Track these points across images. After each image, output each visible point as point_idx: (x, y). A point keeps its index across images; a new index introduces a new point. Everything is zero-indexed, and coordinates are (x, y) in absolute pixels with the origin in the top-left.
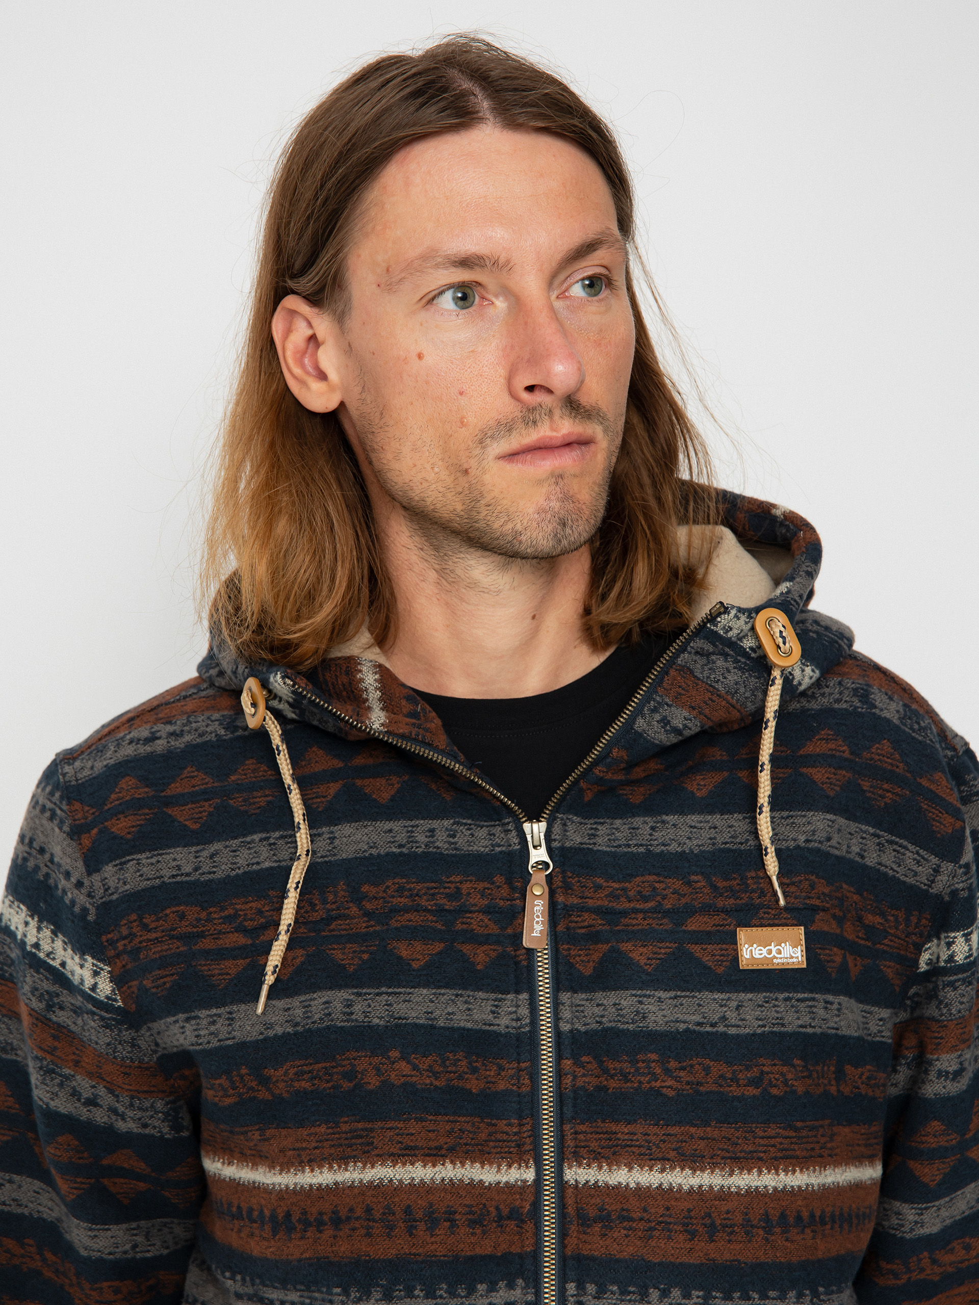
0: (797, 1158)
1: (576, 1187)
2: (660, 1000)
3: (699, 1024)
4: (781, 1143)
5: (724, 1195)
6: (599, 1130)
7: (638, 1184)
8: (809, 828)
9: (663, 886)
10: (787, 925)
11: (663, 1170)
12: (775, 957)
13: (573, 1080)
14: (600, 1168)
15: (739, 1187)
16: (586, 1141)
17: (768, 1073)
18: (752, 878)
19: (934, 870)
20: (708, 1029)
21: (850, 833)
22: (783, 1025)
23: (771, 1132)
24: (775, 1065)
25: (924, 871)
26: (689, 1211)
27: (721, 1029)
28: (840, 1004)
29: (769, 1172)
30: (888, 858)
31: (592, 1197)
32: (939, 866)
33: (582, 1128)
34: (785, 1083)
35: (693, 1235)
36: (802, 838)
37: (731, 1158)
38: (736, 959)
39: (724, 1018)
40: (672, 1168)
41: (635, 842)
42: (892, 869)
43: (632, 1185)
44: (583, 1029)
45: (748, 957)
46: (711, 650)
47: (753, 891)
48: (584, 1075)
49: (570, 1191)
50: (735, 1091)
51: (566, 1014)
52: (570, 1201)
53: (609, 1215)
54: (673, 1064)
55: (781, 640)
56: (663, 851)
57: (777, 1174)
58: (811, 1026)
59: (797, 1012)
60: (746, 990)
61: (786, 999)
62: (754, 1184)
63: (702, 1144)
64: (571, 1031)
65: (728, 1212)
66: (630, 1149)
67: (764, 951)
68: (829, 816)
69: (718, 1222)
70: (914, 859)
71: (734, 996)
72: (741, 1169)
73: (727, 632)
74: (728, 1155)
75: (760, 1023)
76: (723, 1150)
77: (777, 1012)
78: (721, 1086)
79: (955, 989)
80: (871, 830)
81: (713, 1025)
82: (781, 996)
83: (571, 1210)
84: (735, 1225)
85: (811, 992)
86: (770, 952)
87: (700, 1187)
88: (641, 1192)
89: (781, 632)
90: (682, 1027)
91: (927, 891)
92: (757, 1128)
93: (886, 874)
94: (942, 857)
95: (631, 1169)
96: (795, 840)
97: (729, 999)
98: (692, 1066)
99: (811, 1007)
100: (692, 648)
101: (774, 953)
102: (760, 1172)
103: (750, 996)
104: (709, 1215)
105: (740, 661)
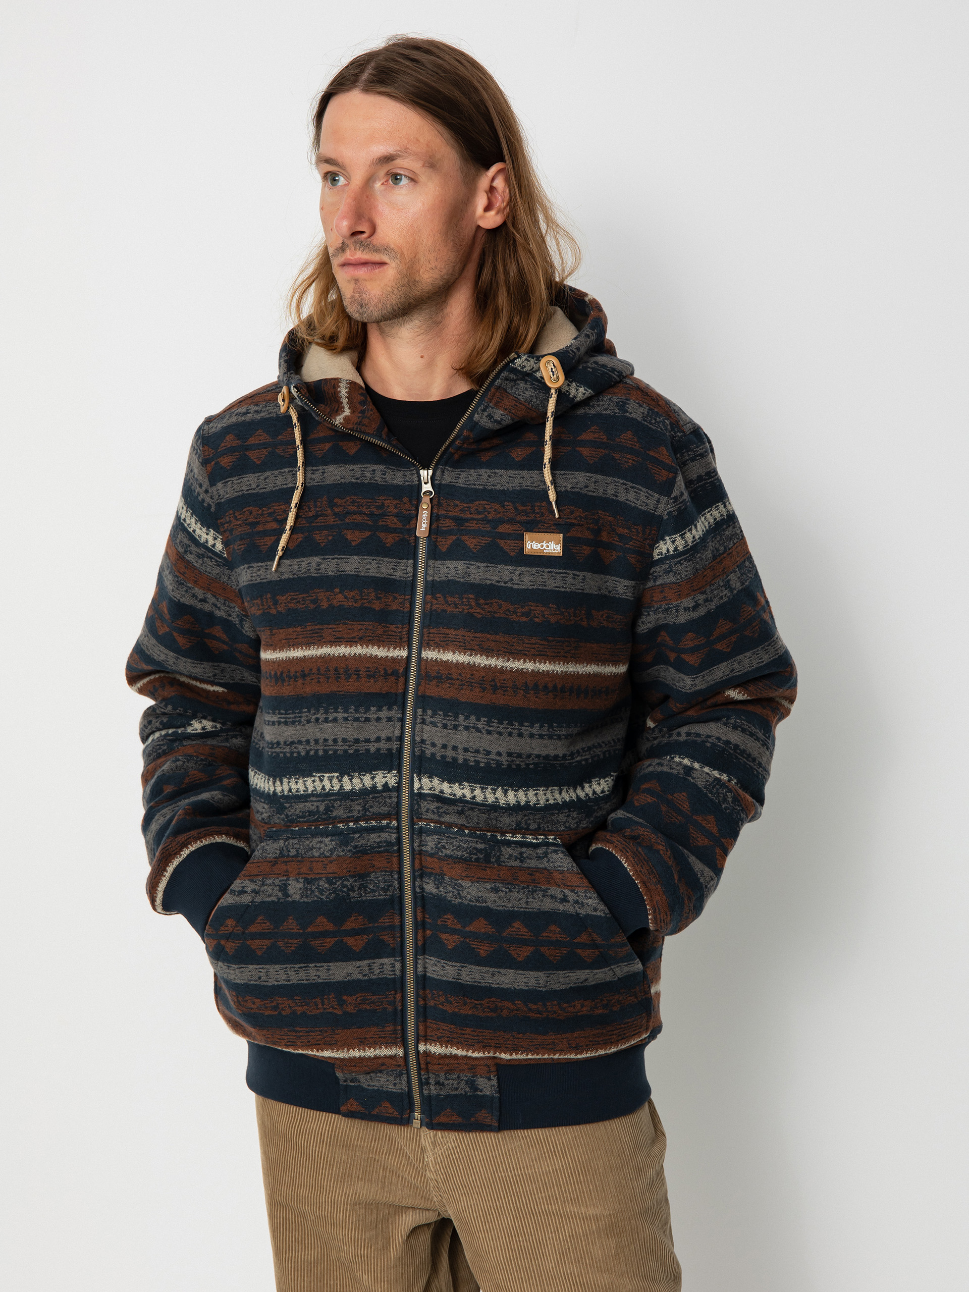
1: (427, 660)
2: (479, 567)
3: (498, 582)
4: (538, 647)
5: (503, 671)
6: (441, 632)
7: (457, 661)
8: (575, 480)
9: (489, 507)
10: (554, 533)
11: (471, 655)
12: (545, 549)
13: (431, 606)
14: (439, 651)
16: (435, 638)
17: (533, 610)
18: (538, 506)
19: (657, 501)
20: (503, 584)
21: (606, 483)
22: (545, 586)
23: (533, 641)
24: (538, 606)
25: (652, 502)
26: (483, 677)
27: (509, 585)
30: (631, 496)
31: (434, 666)
32: (659, 499)
33: (432, 631)
34: (543, 616)
35: (484, 689)
36: (570, 486)
37: (509, 653)
38: (522, 549)
39: (512, 580)
40: (476, 655)
41: (478, 483)
42: (633, 503)
43: (454, 661)
44: (438, 580)
45: (529, 548)
46: (515, 378)
47: (538, 513)
48: (437, 604)
49: (423, 663)
50: (515, 618)
51: (430, 571)
52: (423, 668)
53: (441, 676)
54: (482, 601)
55: (551, 373)
56: (492, 489)
58: (563, 587)
59: (555, 579)
60: (526, 566)
61: (549, 572)
63: (493, 643)
64: (433, 581)
65: (504, 680)
66: (455, 643)
67: (539, 546)
68: (588, 474)
69: (498, 684)
70: (646, 496)
71: (518, 568)
73: (522, 368)
74: (506, 650)
75: (532, 583)
76: (504, 648)
77: (543, 578)
78: (507, 615)
79: (681, 564)
80: (620, 481)
81: (505, 583)
82: (546, 570)
83: (423, 672)
84: (508, 687)
85: (565, 569)
86: (542, 546)
87: (490, 665)
88: (459, 665)
89: (552, 369)
90: (489, 582)
91: (654, 514)
92: (525, 638)
94: (661, 494)
95: (454, 653)
96: (565, 487)
97: (515, 570)
98: (492, 603)
99: (564, 577)
100: (503, 376)
101: (544, 547)
103: (528, 569)
104: (494, 680)
105: (534, 384)
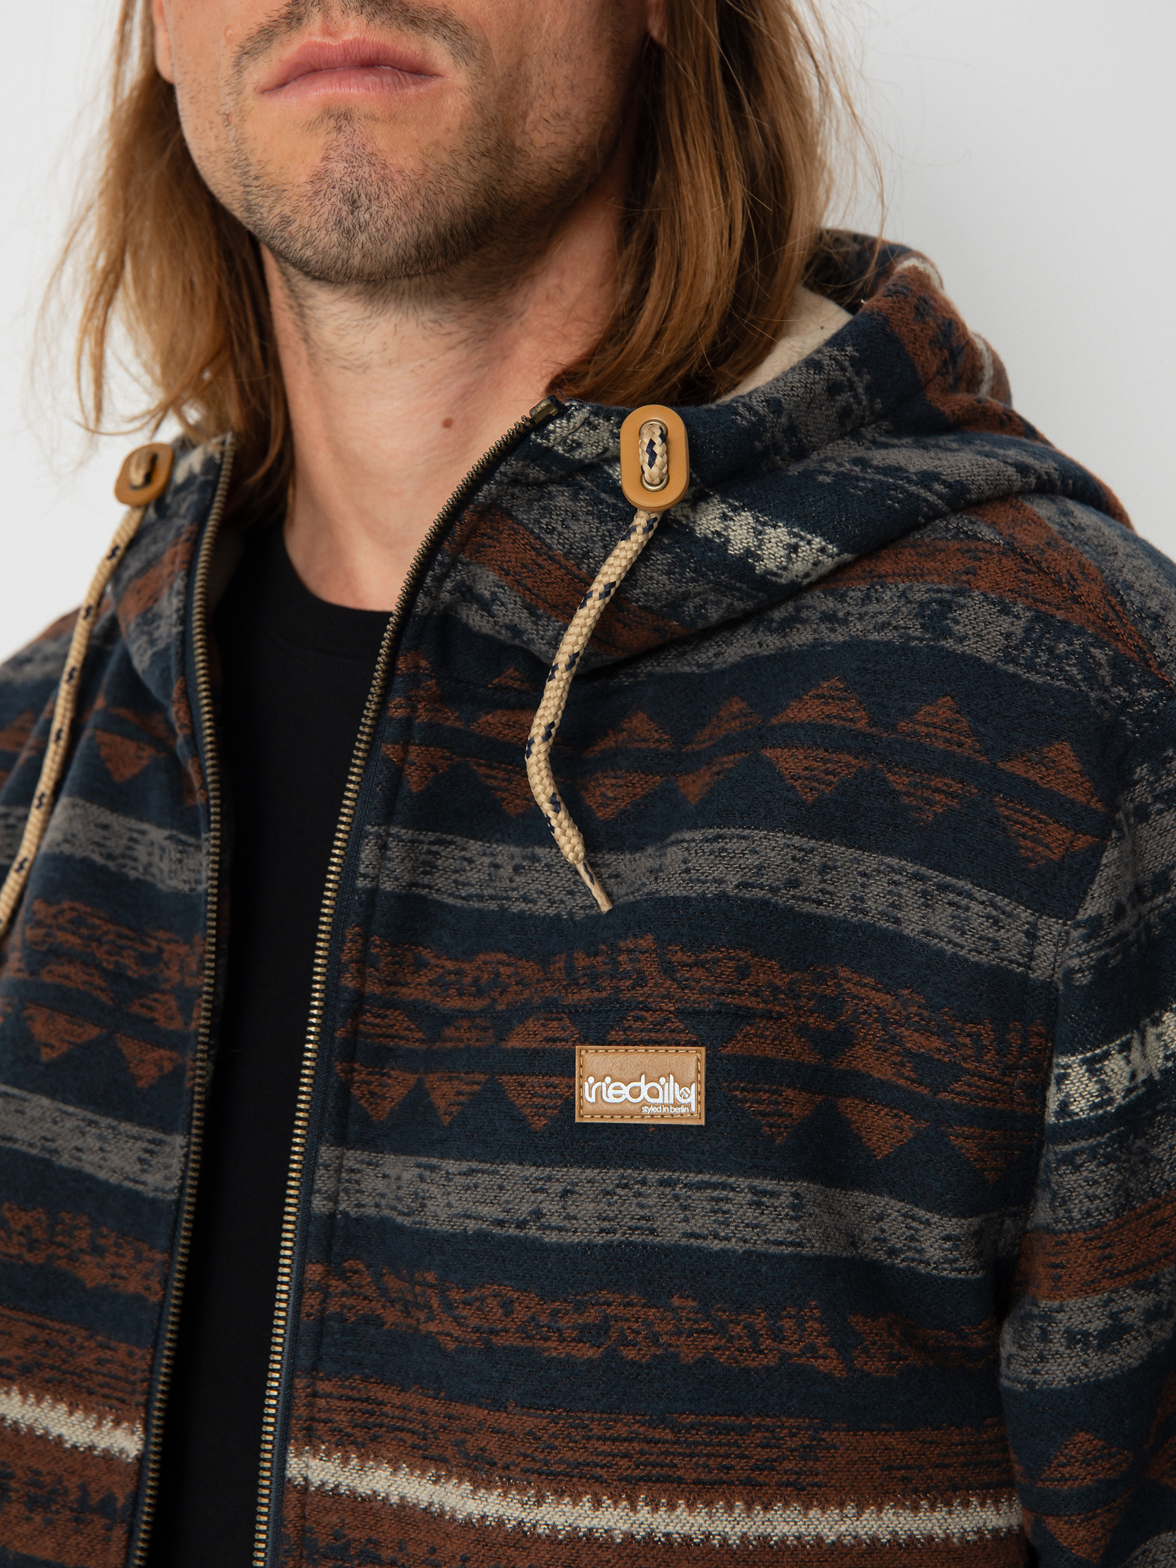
0: (680, 1481)
1: (305, 1489)
2: (448, 1176)
3: (500, 1223)
6: (354, 1394)
7: (402, 1498)
8: (752, 860)
9: (509, 970)
10: (677, 1044)
11: (436, 1480)
12: (644, 1103)
13: (324, 1301)
14: (345, 1461)
15: (554, 1526)
16: (329, 1410)
17: (617, 1319)
18: (630, 951)
19: (1027, 933)
20: (512, 1231)
21: (863, 874)
22: (652, 1231)
23: (622, 1430)
24: (629, 1304)
25: (1013, 940)
26: (464, 1561)
27: (533, 1232)
28: (796, 1195)
29: (616, 1503)
30: (941, 920)
31: (327, 1511)
32: (1037, 926)
33: (326, 1387)
34: (654, 1339)
36: (734, 879)
37: (537, 1473)
38: (570, 1104)
39: (538, 1214)
40: (448, 1478)
41: (491, 891)
42: (950, 942)
43: (394, 1499)
44: (354, 1212)
45: (592, 1100)
47: (626, 976)
48: (343, 1294)
49: (292, 1497)
50: (555, 1349)
51: (329, 1184)
53: (347, 1546)
54: (455, 1295)
55: (646, 459)
56: (523, 912)
57: (634, 1508)
58: (716, 1236)
59: (685, 1208)
60: (584, 1162)
61: (662, 1183)
62: (584, 1524)
63: (492, 1440)
66: (399, 1435)
67: (625, 1090)
68: (797, 840)
70: (988, 917)
71: (558, 1173)
72: (560, 1494)
74: (531, 1466)
75: (605, 1225)
76: (524, 1457)
77: (641, 1206)
78: (531, 1338)
80: (911, 868)
81: (521, 1225)
82: (652, 1176)
83: (290, 1531)
85: (716, 1170)
86: (636, 1093)
87: (484, 1517)
88: (404, 1513)
89: (651, 446)
90: (472, 1225)
91: (1022, 977)
92: (592, 1420)
93: (941, 952)
94: (1042, 909)
95: (396, 1470)
97: (549, 1179)
98: (482, 1300)
99: (718, 1200)
101: (644, 1094)
102: (597, 1504)
103: (589, 1173)
